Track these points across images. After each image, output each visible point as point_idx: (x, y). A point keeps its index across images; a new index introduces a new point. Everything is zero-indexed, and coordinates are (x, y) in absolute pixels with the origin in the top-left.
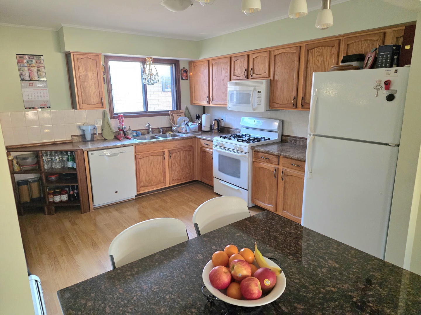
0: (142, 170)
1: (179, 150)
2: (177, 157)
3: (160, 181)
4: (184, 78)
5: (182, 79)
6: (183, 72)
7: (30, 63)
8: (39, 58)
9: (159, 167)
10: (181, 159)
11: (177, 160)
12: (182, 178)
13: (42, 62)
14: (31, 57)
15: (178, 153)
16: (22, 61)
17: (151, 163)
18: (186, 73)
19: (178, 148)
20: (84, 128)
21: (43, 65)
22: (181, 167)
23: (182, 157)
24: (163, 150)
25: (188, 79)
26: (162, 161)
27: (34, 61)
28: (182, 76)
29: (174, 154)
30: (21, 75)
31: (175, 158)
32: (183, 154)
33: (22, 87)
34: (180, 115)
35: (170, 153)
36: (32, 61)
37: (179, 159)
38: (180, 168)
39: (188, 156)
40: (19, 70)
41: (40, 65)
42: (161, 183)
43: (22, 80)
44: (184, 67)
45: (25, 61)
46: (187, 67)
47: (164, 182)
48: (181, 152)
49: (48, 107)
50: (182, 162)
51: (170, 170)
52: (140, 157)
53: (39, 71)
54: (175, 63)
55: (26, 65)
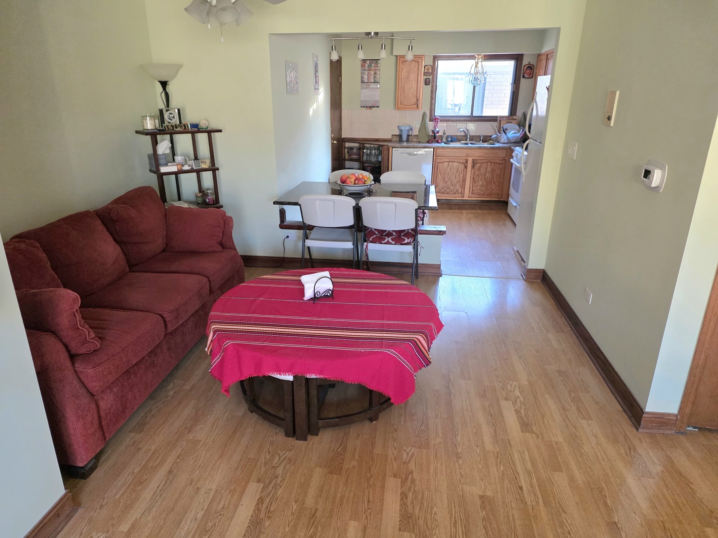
0: (439, 175)
1: (486, 161)
2: (482, 168)
3: (457, 191)
4: (526, 76)
5: (524, 77)
6: (527, 68)
7: (370, 66)
8: (377, 62)
9: (459, 175)
10: (487, 172)
11: (482, 172)
12: (486, 194)
13: (379, 65)
14: (371, 61)
15: (485, 164)
16: (365, 65)
17: (451, 169)
18: (531, 69)
19: (485, 158)
20: (403, 128)
21: (379, 68)
22: (485, 180)
23: (489, 169)
24: (466, 158)
25: (532, 77)
26: (463, 169)
27: (373, 65)
28: (524, 73)
29: (478, 165)
30: (362, 78)
31: (479, 169)
32: (490, 166)
33: (362, 88)
34: (511, 122)
35: (474, 163)
36: (371, 65)
37: (485, 171)
38: (484, 182)
39: (498, 169)
40: (362, 73)
41: (377, 68)
42: (458, 193)
43: (362, 82)
44: (529, 63)
45: (367, 65)
46: (533, 62)
47: (463, 194)
48: (489, 164)
49: (377, 107)
50: (487, 175)
51: (472, 181)
52: (439, 161)
53: (375, 73)
54: (518, 58)
55: (366, 69)
